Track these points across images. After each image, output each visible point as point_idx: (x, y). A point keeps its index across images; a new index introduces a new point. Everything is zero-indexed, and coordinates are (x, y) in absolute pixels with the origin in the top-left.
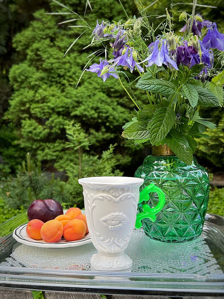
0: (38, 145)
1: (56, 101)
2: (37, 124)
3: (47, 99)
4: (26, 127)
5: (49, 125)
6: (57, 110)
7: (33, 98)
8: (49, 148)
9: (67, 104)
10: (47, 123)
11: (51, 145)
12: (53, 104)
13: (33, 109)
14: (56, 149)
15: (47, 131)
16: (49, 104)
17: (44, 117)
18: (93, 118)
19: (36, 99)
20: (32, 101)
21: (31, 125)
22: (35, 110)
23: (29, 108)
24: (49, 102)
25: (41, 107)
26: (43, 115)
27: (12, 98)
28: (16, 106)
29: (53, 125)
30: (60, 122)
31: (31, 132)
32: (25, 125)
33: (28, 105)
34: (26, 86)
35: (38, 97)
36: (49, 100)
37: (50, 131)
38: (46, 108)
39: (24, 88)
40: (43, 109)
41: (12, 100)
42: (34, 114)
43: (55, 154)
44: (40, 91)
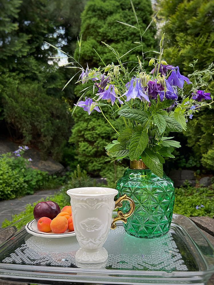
0: (89, 159)
1: (101, 129)
2: (88, 145)
3: (95, 128)
4: (81, 147)
5: (96, 146)
6: (102, 135)
7: (87, 128)
8: (96, 162)
9: (108, 131)
10: (95, 144)
11: (98, 159)
12: (99, 131)
13: (86, 135)
14: (101, 162)
15: (95, 149)
16: (96, 131)
17: (93, 140)
19: (88, 128)
20: (86, 130)
21: (84, 146)
22: (87, 135)
23: (84, 135)
24: (97, 130)
25: (91, 134)
26: (92, 139)
27: (73, 128)
28: (75, 133)
29: (99, 145)
30: (103, 143)
31: (84, 150)
32: (81, 146)
33: (83, 133)
34: (82, 120)
35: (89, 127)
36: (96, 129)
37: (97, 149)
38: (94, 134)
39: (81, 121)
40: (93, 135)
41: (73, 129)
42: (87, 138)
43: (100, 165)
44: (91, 123)
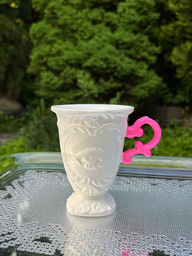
0: (55, 94)
1: (70, 54)
2: (53, 75)
3: (61, 52)
5: (63, 76)
6: (71, 62)
7: (50, 52)
9: (79, 56)
11: (66, 94)
12: (67, 57)
14: (70, 97)
17: (59, 69)
18: (103, 69)
20: (49, 55)
21: (48, 77)
22: (51, 63)
23: (46, 62)
24: (64, 55)
25: (56, 60)
28: (35, 60)
29: (67, 76)
30: (72, 73)
31: (48, 83)
32: (43, 77)
33: (45, 59)
34: (44, 42)
35: (54, 51)
37: (64, 81)
38: (61, 61)
40: (58, 62)
42: (50, 66)
44: (56, 45)
